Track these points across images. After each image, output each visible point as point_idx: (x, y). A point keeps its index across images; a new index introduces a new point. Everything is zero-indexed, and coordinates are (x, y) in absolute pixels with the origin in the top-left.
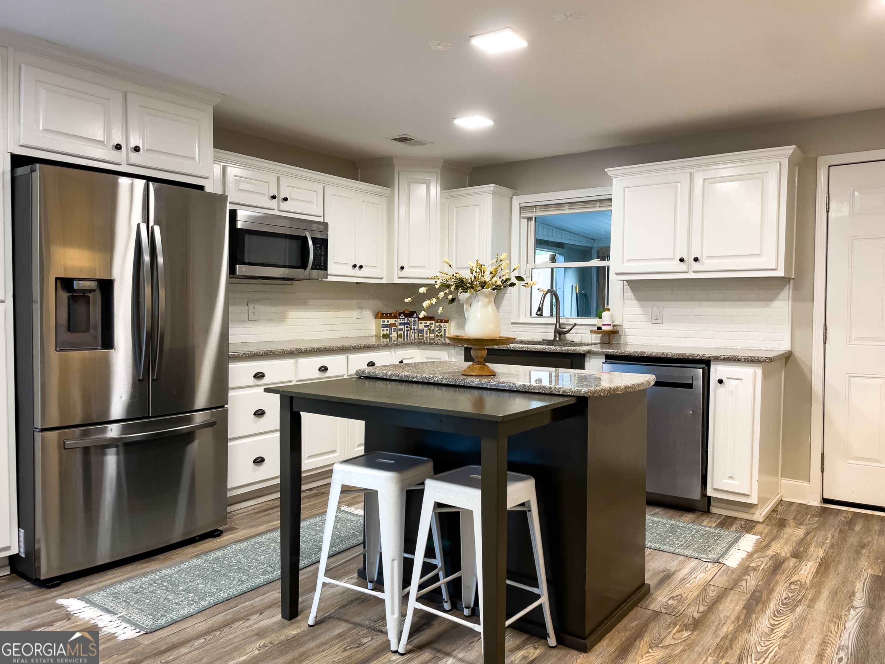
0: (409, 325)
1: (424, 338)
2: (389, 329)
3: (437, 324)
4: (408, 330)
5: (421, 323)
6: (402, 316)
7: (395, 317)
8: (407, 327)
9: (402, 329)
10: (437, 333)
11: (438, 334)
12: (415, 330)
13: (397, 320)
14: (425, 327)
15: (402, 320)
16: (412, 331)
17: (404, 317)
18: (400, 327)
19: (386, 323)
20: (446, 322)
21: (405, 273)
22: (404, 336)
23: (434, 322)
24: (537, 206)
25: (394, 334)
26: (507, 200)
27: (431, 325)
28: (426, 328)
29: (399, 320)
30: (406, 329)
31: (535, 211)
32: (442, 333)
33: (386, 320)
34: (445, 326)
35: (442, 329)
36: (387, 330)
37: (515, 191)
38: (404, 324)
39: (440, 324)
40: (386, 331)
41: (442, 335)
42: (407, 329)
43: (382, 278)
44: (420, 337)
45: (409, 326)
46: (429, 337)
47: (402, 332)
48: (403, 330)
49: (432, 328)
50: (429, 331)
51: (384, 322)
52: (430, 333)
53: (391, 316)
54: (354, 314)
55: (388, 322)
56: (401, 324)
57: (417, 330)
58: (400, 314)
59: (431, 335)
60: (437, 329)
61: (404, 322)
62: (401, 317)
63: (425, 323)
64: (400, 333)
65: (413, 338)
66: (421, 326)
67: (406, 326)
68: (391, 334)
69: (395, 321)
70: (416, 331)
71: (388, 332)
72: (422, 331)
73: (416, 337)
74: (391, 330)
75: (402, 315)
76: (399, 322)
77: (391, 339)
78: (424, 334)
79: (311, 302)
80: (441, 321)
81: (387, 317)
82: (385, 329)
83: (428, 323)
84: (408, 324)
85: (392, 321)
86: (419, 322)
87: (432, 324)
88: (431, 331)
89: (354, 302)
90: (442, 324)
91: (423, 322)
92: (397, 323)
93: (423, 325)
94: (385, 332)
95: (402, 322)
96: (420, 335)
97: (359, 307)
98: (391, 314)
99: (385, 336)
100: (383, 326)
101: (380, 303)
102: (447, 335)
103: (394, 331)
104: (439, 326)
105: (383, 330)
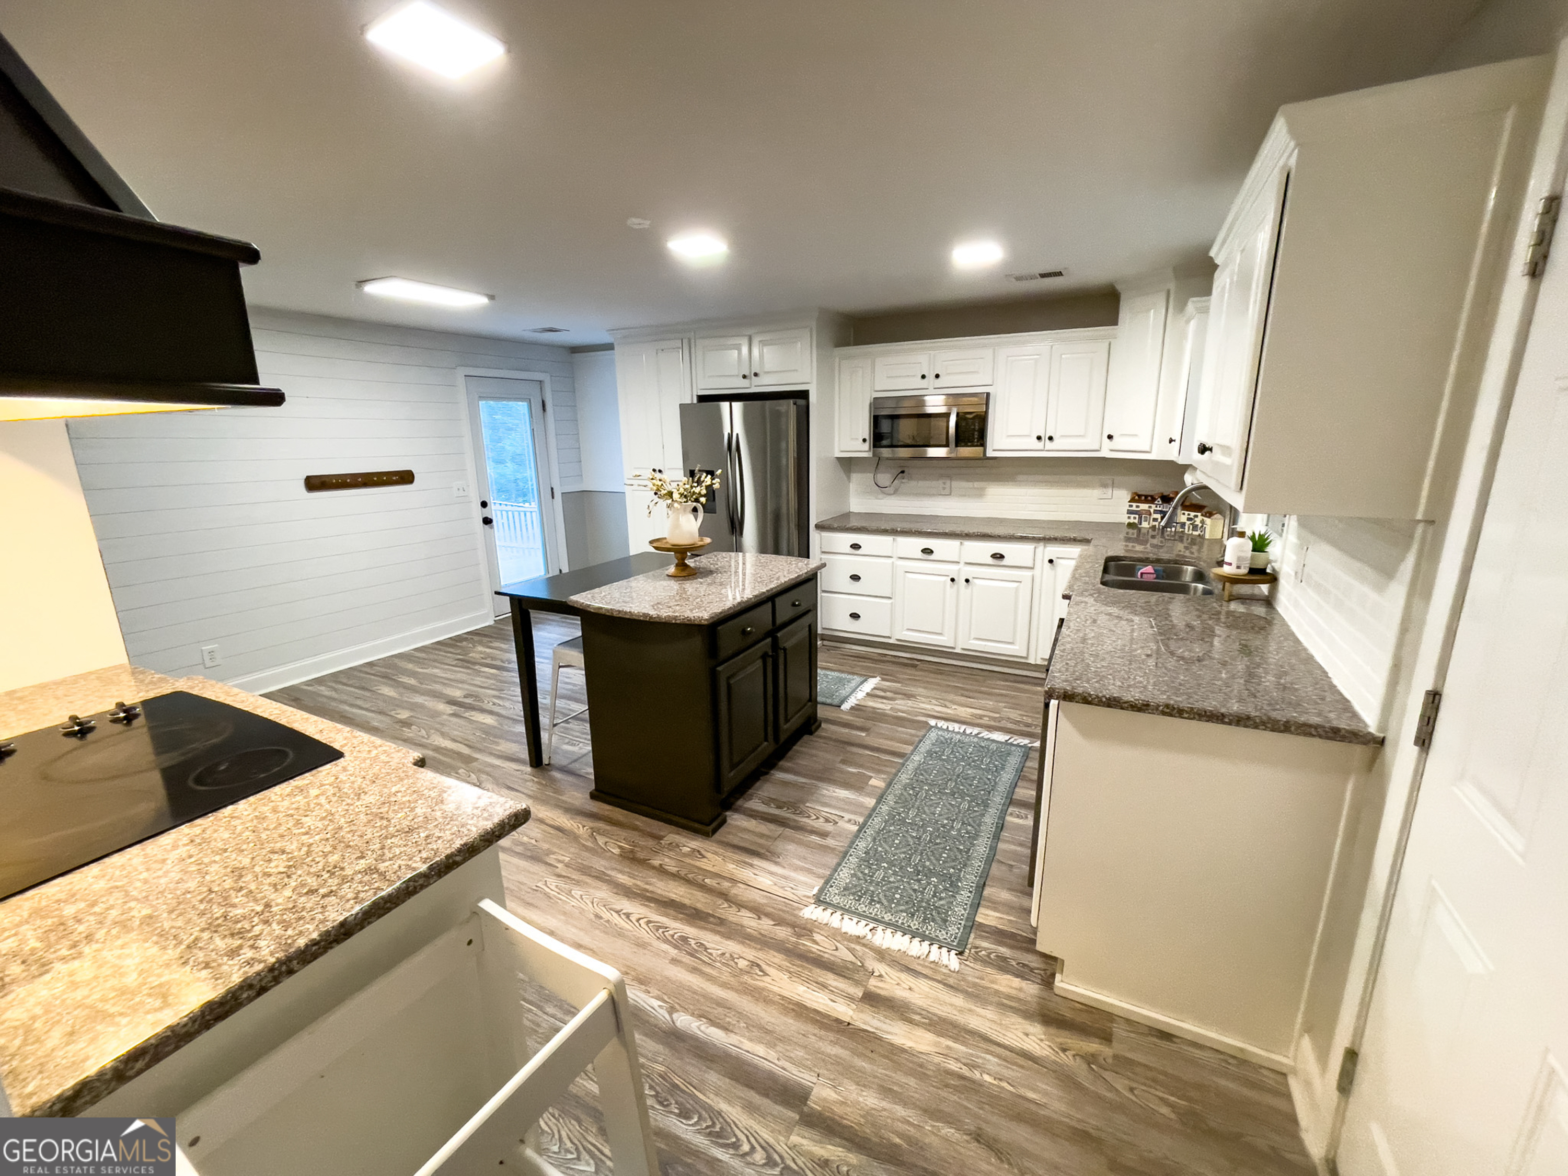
2: (1137, 516)
5: (1184, 514)
7: (1152, 501)
9: (1157, 519)
13: (1152, 505)
14: (1187, 520)
15: (1158, 506)
17: (1160, 503)
18: (1155, 516)
19: (1134, 508)
20: (1210, 516)
23: (1199, 514)
25: (1145, 525)
27: (1196, 519)
28: (1188, 523)
29: (1154, 505)
33: (1134, 505)
34: (1206, 523)
36: (1135, 518)
38: (1161, 512)
39: (1205, 518)
40: (1134, 519)
41: (1203, 535)
46: (1190, 536)
47: (1156, 524)
48: (1159, 520)
49: (1196, 523)
50: (1191, 527)
51: (1131, 506)
52: (1192, 530)
53: (1149, 499)
54: (1096, 493)
55: (1138, 507)
56: (1155, 512)
57: (1177, 523)
58: (1154, 499)
59: (1194, 533)
60: (1200, 525)
61: (1161, 509)
62: (1156, 502)
63: (1189, 515)
64: (1154, 523)
65: (1168, 533)
66: (1183, 519)
68: (1141, 524)
69: (1150, 507)
70: (1173, 524)
71: (1136, 521)
72: (1183, 525)
73: (1172, 533)
74: (1140, 518)
75: (1159, 499)
76: (1155, 508)
77: (1140, 530)
78: (1186, 531)
79: (1020, 477)
80: (1206, 515)
81: (1139, 501)
82: (1132, 516)
83: (1192, 514)
84: (1166, 513)
85: (1145, 506)
86: (1183, 512)
87: (1196, 516)
88: (1194, 527)
89: (1095, 478)
91: (1186, 513)
92: (1152, 511)
93: (1186, 516)
94: (1132, 521)
95: (1158, 509)
96: (1180, 530)
97: (1104, 486)
98: (1146, 497)
99: (1130, 525)
100: (1130, 512)
101: (1150, 481)
102: (1207, 536)
103: (1146, 521)
104: (1203, 522)
105: (1129, 518)
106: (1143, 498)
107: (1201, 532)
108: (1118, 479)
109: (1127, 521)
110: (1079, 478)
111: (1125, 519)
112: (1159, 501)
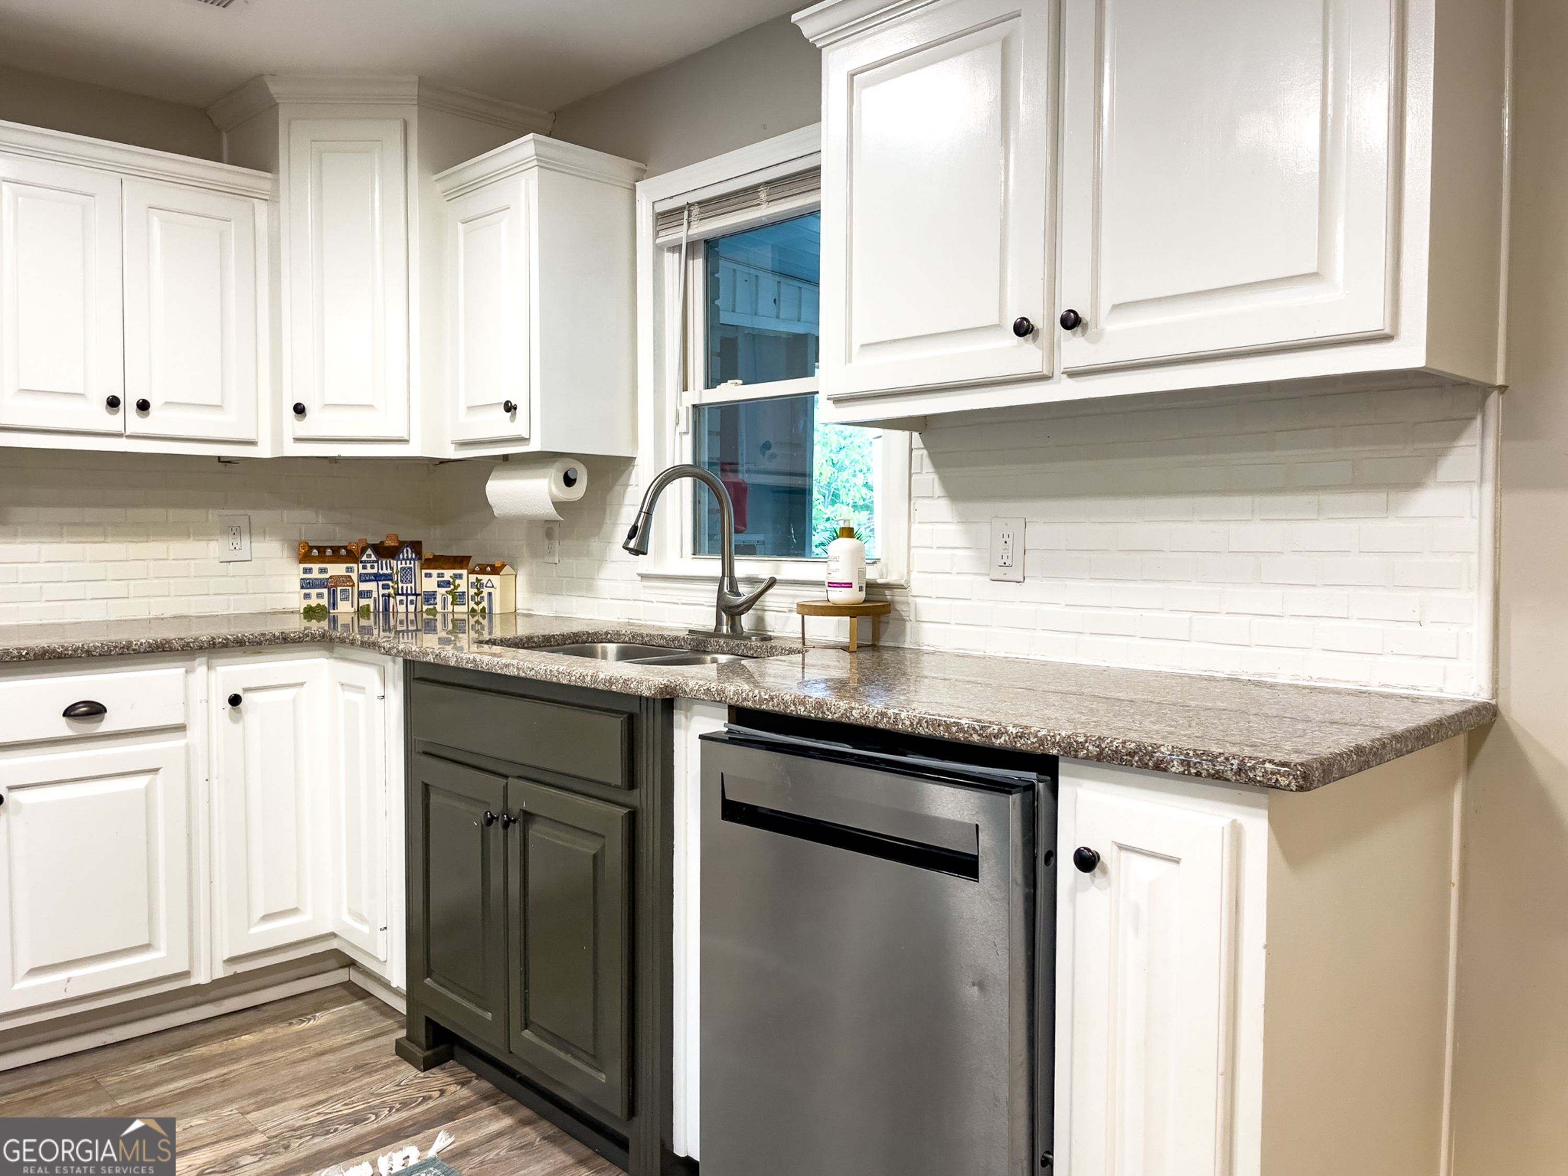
0: (391, 580)
1: (439, 617)
2: (325, 591)
3: (473, 578)
4: (389, 596)
5: (429, 575)
6: (369, 556)
7: (352, 556)
8: (385, 587)
9: (370, 592)
10: (472, 604)
11: (476, 607)
12: (407, 595)
13: (355, 566)
14: (439, 586)
15: (369, 565)
16: (399, 598)
17: (373, 558)
18: (364, 586)
19: (316, 575)
20: (495, 571)
21: (316, 423)
22: (376, 612)
23: (464, 572)
24: (693, 204)
25: (345, 608)
26: (622, 195)
27: (458, 582)
28: (443, 590)
29: (361, 565)
30: (382, 592)
31: (689, 223)
32: (485, 604)
33: (316, 567)
34: (489, 584)
35: (485, 594)
36: (320, 596)
37: (642, 166)
38: (377, 577)
39: (480, 577)
40: (320, 598)
41: (483, 609)
42: (386, 592)
43: (252, 443)
44: (425, 616)
45: (390, 583)
46: (450, 617)
47: (370, 602)
48: (375, 595)
49: (459, 590)
50: (450, 598)
51: (308, 571)
52: (452, 604)
53: (337, 554)
54: (215, 548)
55: (323, 571)
56: (363, 578)
57: (416, 595)
58: (363, 550)
59: (458, 609)
60: (473, 591)
61: (375, 571)
62: (364, 558)
63: (440, 575)
64: (363, 602)
65: (402, 617)
66: (429, 584)
67: (381, 583)
68: (334, 605)
69: (349, 570)
70: (410, 598)
71: (324, 602)
72: (430, 597)
73: (411, 617)
74: (333, 594)
75: (369, 551)
76: (362, 571)
77: (334, 620)
78: (439, 607)
80: (483, 571)
81: (322, 559)
82: (314, 592)
83: (448, 574)
84: (389, 577)
85: (337, 569)
86: (424, 571)
87: (460, 576)
88: (458, 598)
89: (213, 515)
90: (484, 578)
91: (435, 572)
92: (355, 577)
93: (434, 579)
94: (314, 602)
95: (369, 571)
96: (425, 608)
97: (234, 531)
98: (335, 550)
99: (310, 613)
100: (306, 584)
101: (321, 519)
102: (496, 609)
103: (345, 599)
104: (478, 585)
105: (307, 596)
106: (329, 552)
107: (478, 604)
108: (258, 516)
109: (306, 603)
110: (173, 514)
111: (297, 601)
112: (371, 556)
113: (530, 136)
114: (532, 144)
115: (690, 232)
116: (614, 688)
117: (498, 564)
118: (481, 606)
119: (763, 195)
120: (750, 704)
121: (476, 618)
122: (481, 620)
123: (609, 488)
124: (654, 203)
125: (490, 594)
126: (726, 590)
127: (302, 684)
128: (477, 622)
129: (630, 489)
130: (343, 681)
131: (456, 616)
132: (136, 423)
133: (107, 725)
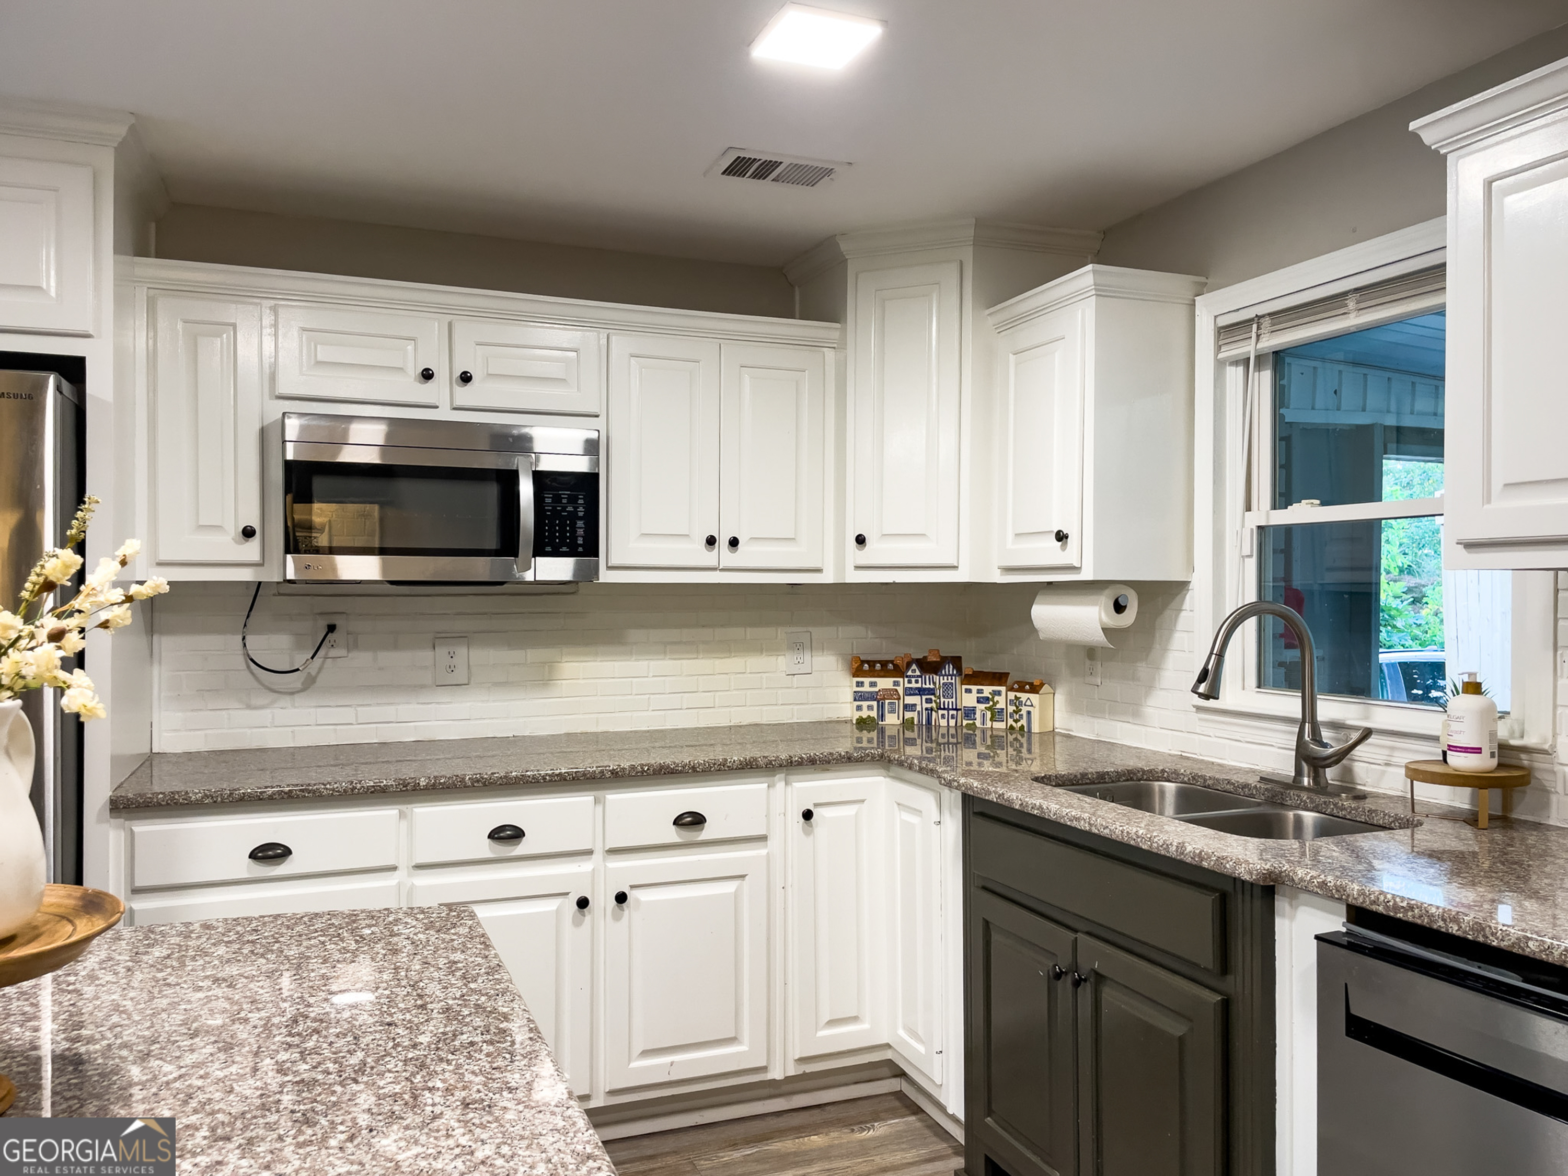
0: (934, 694)
1: (978, 732)
2: (875, 703)
3: (1012, 695)
4: (932, 709)
5: (968, 691)
6: (914, 671)
7: (898, 671)
8: (929, 701)
9: (915, 705)
10: (1010, 722)
11: (1014, 724)
12: (948, 709)
13: (901, 680)
14: (978, 702)
15: (913, 680)
16: (941, 712)
17: (918, 673)
18: (910, 700)
19: (866, 688)
20: (1034, 689)
21: (874, 553)
22: (920, 725)
23: (1003, 689)
24: (1263, 316)
25: (892, 720)
26: (1181, 312)
27: (996, 698)
28: (982, 706)
29: (906, 679)
30: (925, 705)
31: (1258, 336)
32: (1024, 722)
33: (867, 681)
34: (1028, 703)
35: (1024, 712)
36: (870, 708)
37: (1203, 279)
38: (921, 692)
39: (1019, 695)
40: (869, 711)
41: (1022, 727)
42: (929, 706)
43: (818, 570)
44: (965, 731)
45: (933, 697)
46: (989, 733)
47: (914, 715)
48: (919, 708)
49: (998, 706)
50: (989, 714)
51: (860, 684)
52: (991, 720)
53: (885, 668)
54: (782, 663)
55: (873, 684)
56: (909, 692)
57: (957, 710)
58: (909, 665)
59: (997, 725)
60: (1011, 709)
61: (919, 685)
62: (910, 673)
63: (980, 691)
64: (908, 715)
65: (943, 731)
66: (969, 700)
67: (924, 697)
68: (882, 717)
69: (896, 684)
70: (951, 712)
71: (874, 714)
72: (970, 713)
73: (952, 731)
74: (881, 707)
75: (914, 667)
76: (907, 685)
77: (882, 731)
78: (978, 723)
79: (634, 634)
80: (1021, 689)
81: (872, 673)
82: (865, 704)
83: (987, 690)
84: (931, 692)
85: (885, 683)
86: (964, 687)
87: (999, 693)
88: (997, 715)
89: (781, 633)
90: (1024, 696)
91: (974, 688)
92: (900, 690)
93: (974, 695)
94: (865, 714)
95: (914, 685)
96: (965, 722)
97: (797, 646)
98: (884, 664)
99: (862, 724)
100: (859, 697)
101: (870, 634)
102: (1035, 728)
103: (892, 711)
104: (1017, 702)
105: (859, 708)
106: (878, 666)
107: (1016, 721)
108: (818, 632)
109: (857, 715)
110: (751, 632)
111: (848, 710)
112: (914, 670)
113: (1090, 267)
114: (1091, 275)
115: (1260, 346)
116: (1205, 864)
117: (1036, 683)
118: (1019, 724)
119: (1351, 304)
120: (1381, 909)
121: (1014, 736)
122: (1019, 737)
123: (1159, 612)
124: (1216, 317)
125: (1029, 713)
126: (1307, 738)
127: (863, 801)
128: (1016, 739)
129: (1183, 614)
130: (898, 802)
131: (994, 733)
132: (728, 557)
133: (707, 833)
